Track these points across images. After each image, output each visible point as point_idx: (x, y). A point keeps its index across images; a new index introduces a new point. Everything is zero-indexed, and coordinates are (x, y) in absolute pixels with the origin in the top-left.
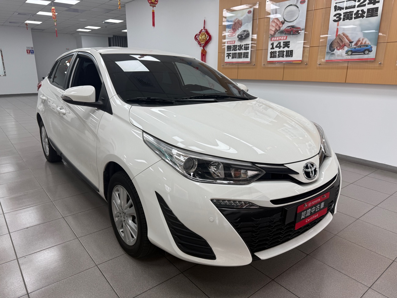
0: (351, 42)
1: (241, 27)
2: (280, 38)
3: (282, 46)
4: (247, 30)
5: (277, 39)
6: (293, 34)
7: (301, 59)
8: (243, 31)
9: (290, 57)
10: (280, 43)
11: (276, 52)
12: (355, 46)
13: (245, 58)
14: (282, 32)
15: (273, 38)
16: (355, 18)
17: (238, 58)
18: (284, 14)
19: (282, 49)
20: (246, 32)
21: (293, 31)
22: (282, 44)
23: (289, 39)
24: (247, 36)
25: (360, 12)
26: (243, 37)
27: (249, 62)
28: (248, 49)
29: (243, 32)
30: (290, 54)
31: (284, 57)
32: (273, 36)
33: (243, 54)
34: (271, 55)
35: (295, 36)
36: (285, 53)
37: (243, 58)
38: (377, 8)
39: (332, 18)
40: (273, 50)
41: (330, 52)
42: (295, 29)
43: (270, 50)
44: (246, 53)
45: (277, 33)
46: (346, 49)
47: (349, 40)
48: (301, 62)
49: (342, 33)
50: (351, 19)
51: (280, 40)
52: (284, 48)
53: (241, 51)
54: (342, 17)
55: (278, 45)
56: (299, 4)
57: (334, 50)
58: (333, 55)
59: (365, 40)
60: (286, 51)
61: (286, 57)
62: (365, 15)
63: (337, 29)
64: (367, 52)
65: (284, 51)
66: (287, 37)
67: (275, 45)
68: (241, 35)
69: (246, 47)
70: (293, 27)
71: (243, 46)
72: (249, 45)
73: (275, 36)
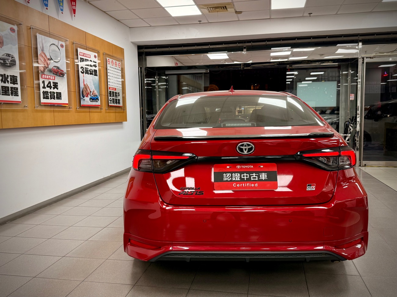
0: (91, 92)
1: (3, 47)
2: (50, 77)
3: (53, 87)
4: (13, 55)
5: (47, 78)
6: (59, 76)
7: (67, 102)
8: (7, 54)
9: (60, 99)
10: (50, 83)
11: (48, 92)
12: (92, 96)
13: (14, 95)
14: (50, 71)
15: (43, 76)
16: (90, 74)
17: (2, 95)
18: (50, 51)
19: (52, 90)
20: (11, 58)
21: (58, 73)
22: (52, 85)
23: (57, 80)
24: (13, 64)
25: (91, 70)
26: (7, 64)
27: (20, 102)
28: (17, 84)
29: (6, 56)
30: (59, 96)
31: (55, 99)
32: (43, 72)
33: (10, 89)
34: (44, 95)
35: (61, 78)
36: (55, 95)
37: (11, 96)
38: (97, 70)
39: (80, 70)
40: (45, 90)
41: (82, 98)
42: (60, 71)
43: (42, 90)
44: (14, 88)
45: (46, 70)
46: (89, 97)
47: (90, 90)
48: (67, 105)
49: (86, 84)
50: (88, 74)
51: (49, 79)
52: (54, 88)
53: (6, 85)
54: (84, 70)
55: (49, 85)
56: (60, 47)
57: (84, 97)
58: (84, 101)
59: (96, 91)
60: (56, 92)
61: (57, 99)
62: (93, 73)
63: (84, 79)
64: (97, 100)
65: (54, 93)
66: (55, 77)
67: (46, 84)
68: (4, 60)
69: (14, 80)
70: (58, 68)
71: (9, 77)
72: (17, 77)
73: (45, 73)
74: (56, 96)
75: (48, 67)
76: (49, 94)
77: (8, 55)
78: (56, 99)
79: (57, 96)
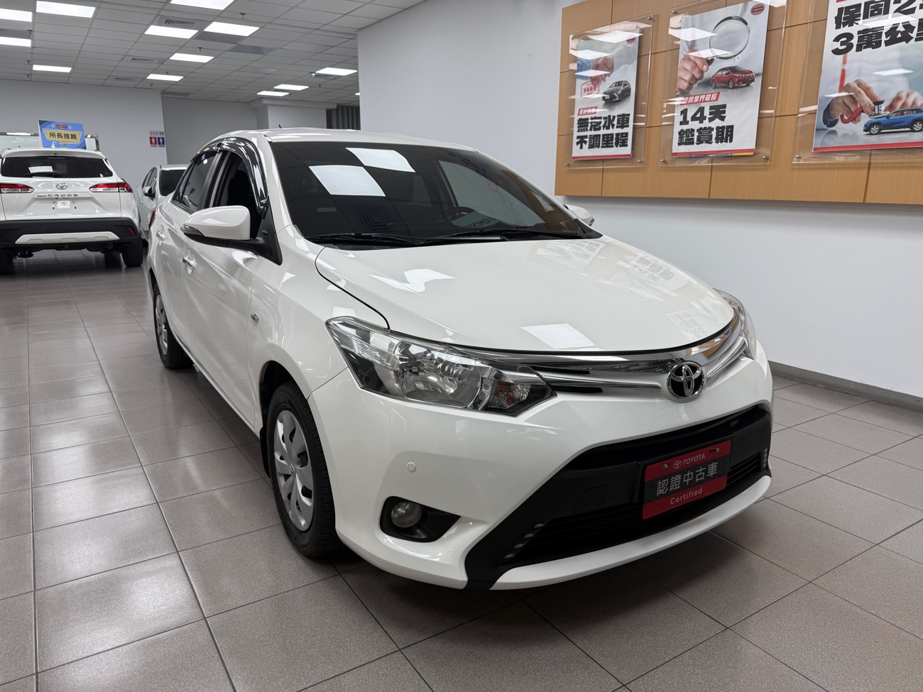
0: (878, 103)
1: (612, 75)
2: (703, 97)
3: (708, 116)
4: (626, 82)
5: (696, 100)
6: (734, 88)
7: (754, 147)
8: (616, 83)
9: (727, 142)
10: (701, 110)
11: (693, 130)
12: (888, 113)
13: (620, 146)
14: (708, 83)
16: (887, 43)
17: (602, 147)
19: (706, 124)
20: (622, 87)
21: (736, 79)
22: (707, 113)
23: (724, 98)
24: (625, 94)
26: (615, 97)
27: (628, 155)
28: (628, 126)
29: (616, 86)
30: (726, 134)
31: (711, 143)
32: (685, 93)
33: (615, 136)
34: (681, 137)
35: (738, 92)
36: (714, 133)
37: (615, 147)
39: (830, 44)
40: (685, 127)
41: (825, 127)
42: (738, 75)
43: (678, 128)
44: (622, 134)
45: (695, 86)
46: (865, 119)
47: (872, 97)
48: (752, 154)
49: (856, 81)
50: (878, 45)
51: (701, 102)
52: (711, 120)
53: (611, 131)
54: (855, 41)
55: (698, 115)
56: (748, 16)
57: (834, 123)
58: (833, 136)
59: (915, 95)
60: (718, 128)
61: (717, 142)
63: (843, 71)
64: (918, 126)
65: (711, 129)
66: (718, 94)
67: (690, 115)
68: (611, 93)
69: (623, 121)
70: (733, 70)
71: (616, 119)
72: (629, 115)
73: (691, 93)
74: (714, 136)
75: (701, 78)
76: (696, 134)
77: (619, 84)
78: (714, 143)
79: (717, 134)
